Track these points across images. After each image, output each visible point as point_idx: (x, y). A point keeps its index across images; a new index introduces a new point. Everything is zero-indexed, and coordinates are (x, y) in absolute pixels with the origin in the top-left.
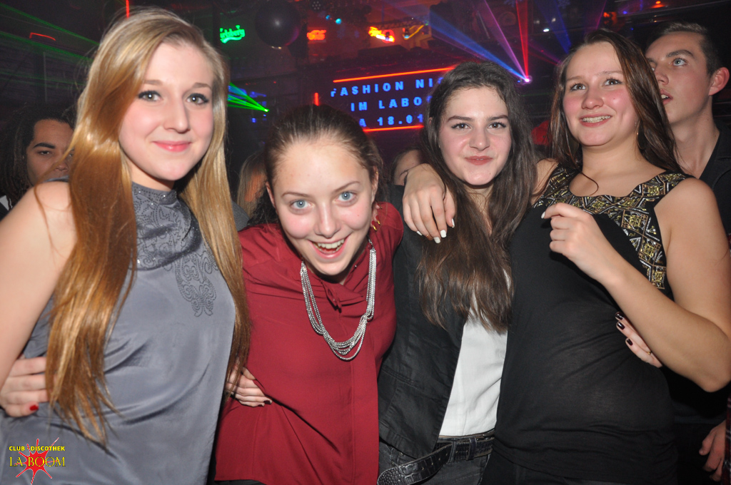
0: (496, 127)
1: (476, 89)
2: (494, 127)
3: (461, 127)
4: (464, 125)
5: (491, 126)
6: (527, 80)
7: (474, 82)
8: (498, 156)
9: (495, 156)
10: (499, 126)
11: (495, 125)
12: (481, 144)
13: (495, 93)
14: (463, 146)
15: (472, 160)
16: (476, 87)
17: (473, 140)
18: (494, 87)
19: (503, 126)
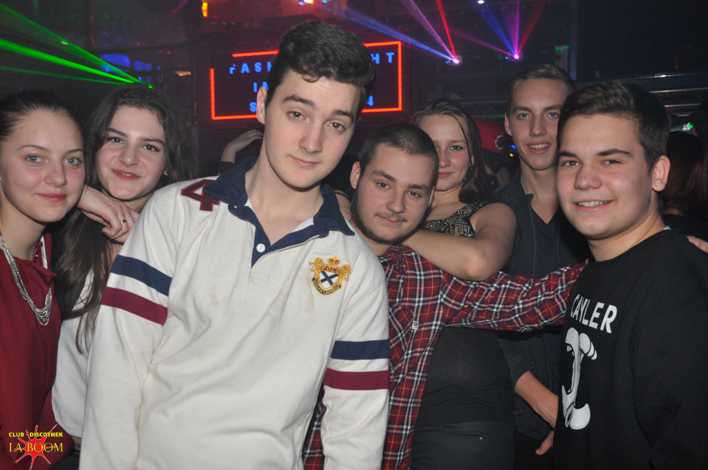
0: (150, 149)
1: (137, 109)
2: (148, 148)
3: (116, 141)
4: (120, 140)
5: (145, 147)
6: (456, 61)
7: (136, 102)
8: (145, 177)
9: (143, 175)
10: (153, 149)
11: (150, 147)
12: (129, 160)
13: (155, 117)
14: (113, 158)
15: (118, 173)
16: (138, 107)
17: (123, 155)
18: (156, 112)
19: (157, 150)
